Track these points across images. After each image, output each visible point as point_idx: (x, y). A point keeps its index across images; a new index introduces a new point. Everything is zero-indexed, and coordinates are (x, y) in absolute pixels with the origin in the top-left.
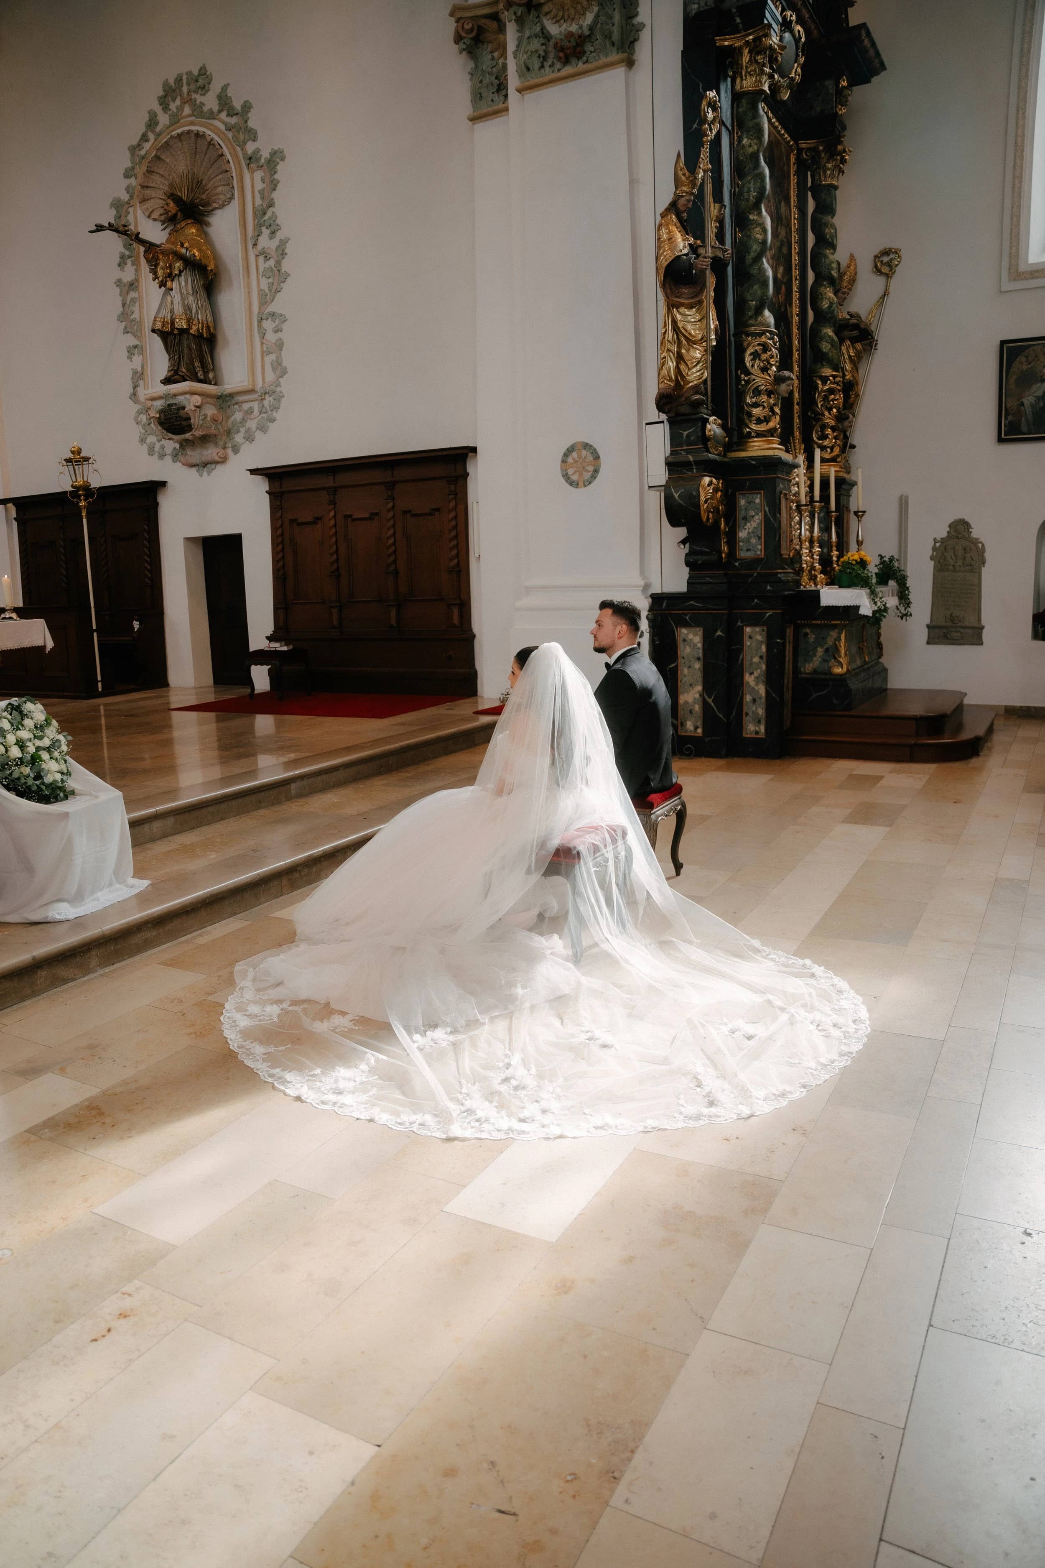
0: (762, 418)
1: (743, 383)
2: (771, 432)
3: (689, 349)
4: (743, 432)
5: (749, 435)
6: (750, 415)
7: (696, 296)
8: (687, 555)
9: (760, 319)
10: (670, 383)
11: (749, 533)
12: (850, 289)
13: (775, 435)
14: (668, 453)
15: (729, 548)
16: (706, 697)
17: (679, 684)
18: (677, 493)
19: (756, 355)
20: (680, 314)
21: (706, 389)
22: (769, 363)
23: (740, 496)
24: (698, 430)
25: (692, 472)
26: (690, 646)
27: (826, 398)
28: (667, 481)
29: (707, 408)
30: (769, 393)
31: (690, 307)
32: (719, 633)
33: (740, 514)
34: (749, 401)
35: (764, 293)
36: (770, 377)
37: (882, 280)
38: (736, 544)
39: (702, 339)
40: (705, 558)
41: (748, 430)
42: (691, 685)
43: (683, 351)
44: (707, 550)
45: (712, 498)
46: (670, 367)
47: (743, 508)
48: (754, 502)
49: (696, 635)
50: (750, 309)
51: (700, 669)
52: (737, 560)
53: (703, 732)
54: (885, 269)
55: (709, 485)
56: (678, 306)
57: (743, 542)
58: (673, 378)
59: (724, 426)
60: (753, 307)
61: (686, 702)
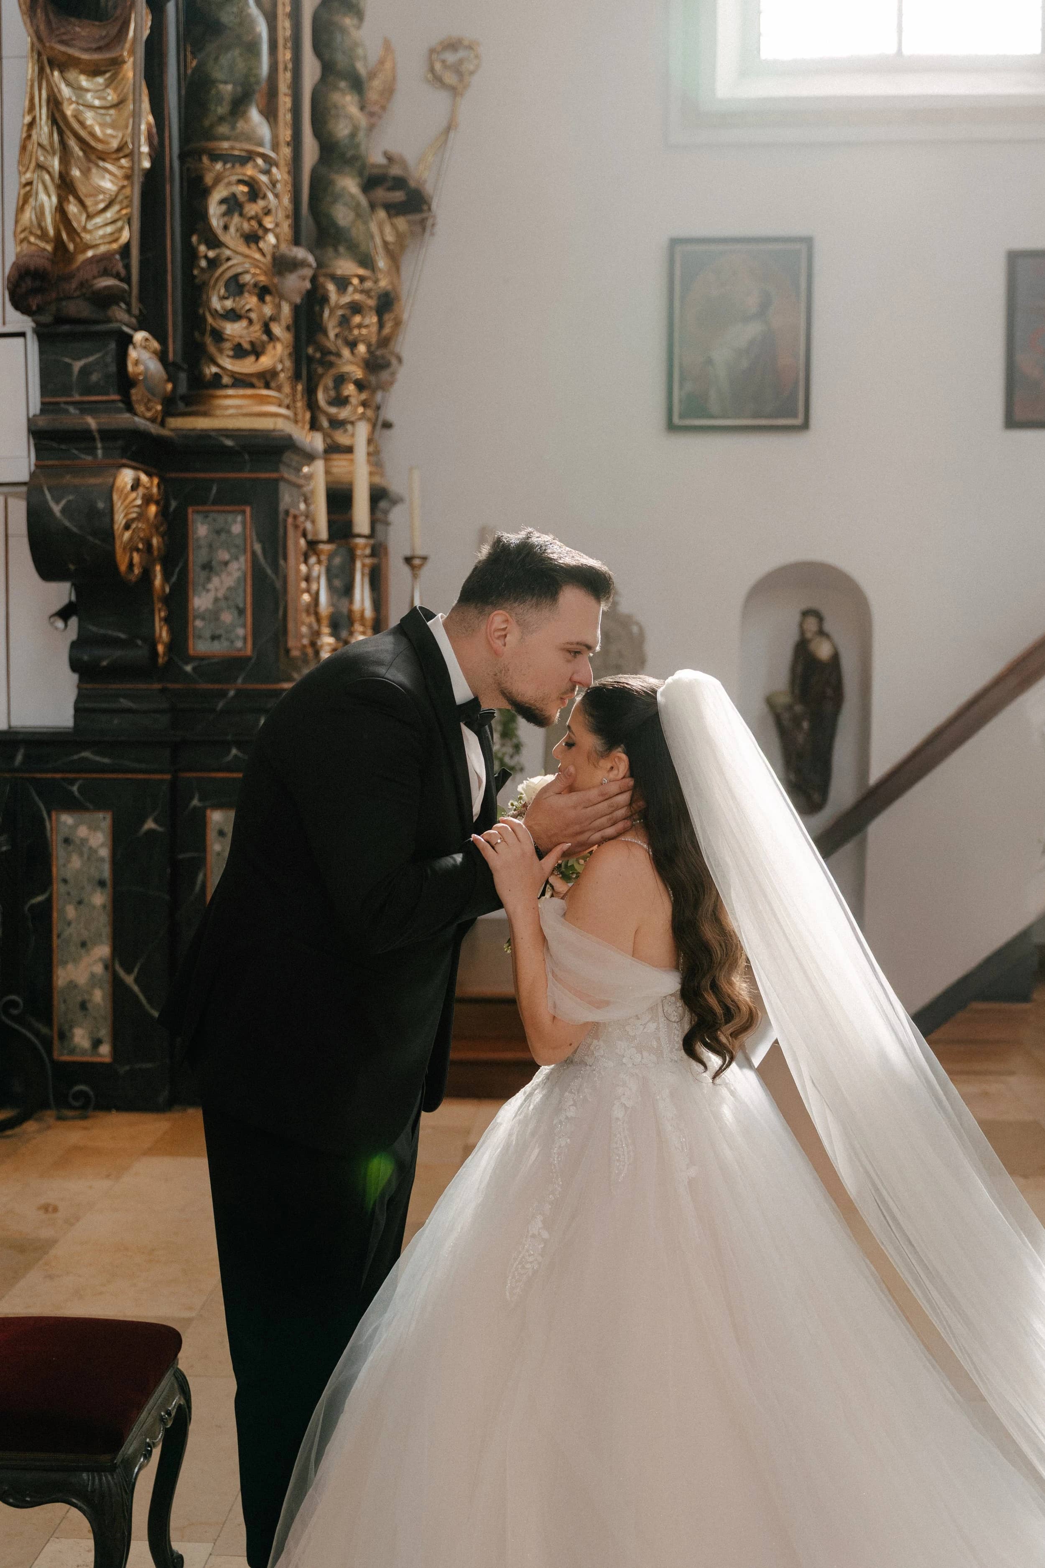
0: (247, 346)
1: (203, 263)
2: (267, 378)
3: (89, 170)
4: (201, 374)
5: (216, 382)
6: (218, 336)
7: (107, 47)
8: (74, 645)
9: (240, 125)
10: (42, 244)
11: (216, 600)
12: (384, 108)
13: (273, 384)
14: (35, 407)
15: (171, 631)
16: (122, 973)
17: (56, 941)
18: (57, 502)
19: (232, 205)
20: (68, 84)
21: (127, 267)
22: (261, 225)
23: (196, 516)
24: (109, 359)
25: (95, 456)
26: (81, 854)
27: (344, 322)
28: (32, 475)
29: (129, 311)
30: (263, 292)
31: (94, 71)
32: (150, 824)
33: (196, 557)
34: (216, 303)
35: (250, 69)
36: (263, 255)
37: (440, 99)
38: (186, 623)
39: (119, 149)
40: (118, 653)
41: (214, 369)
42: (83, 944)
43: (76, 173)
44: (123, 636)
45: (141, 516)
46: (42, 207)
47: (203, 542)
48: (229, 532)
49: (94, 828)
50: (220, 100)
51: (104, 907)
52: (189, 659)
53: (115, 1050)
54: (450, 78)
55: (134, 488)
56: (63, 64)
57: (203, 619)
58: (51, 232)
59: (162, 357)
60: (228, 98)
61: (72, 986)
